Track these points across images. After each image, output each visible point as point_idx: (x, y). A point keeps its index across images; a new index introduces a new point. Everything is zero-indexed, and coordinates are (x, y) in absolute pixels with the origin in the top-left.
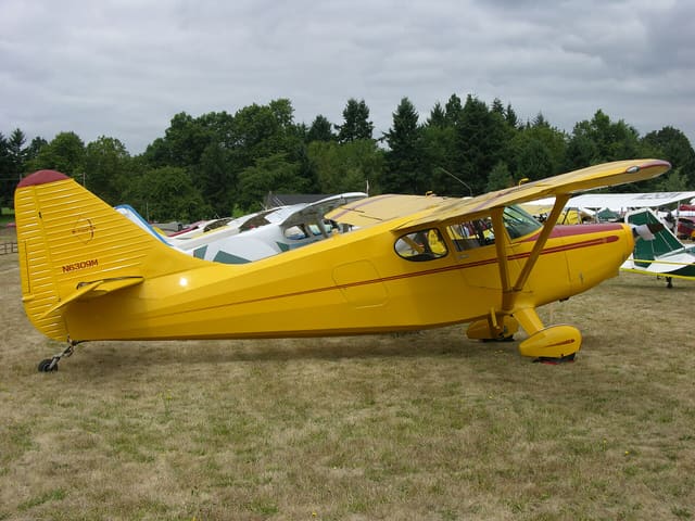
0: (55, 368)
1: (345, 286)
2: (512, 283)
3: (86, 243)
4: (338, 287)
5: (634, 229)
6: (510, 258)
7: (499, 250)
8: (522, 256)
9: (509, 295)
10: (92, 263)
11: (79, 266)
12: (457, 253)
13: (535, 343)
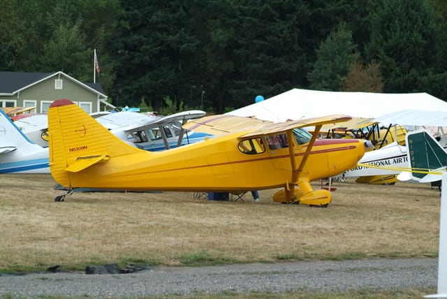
0: (63, 200)
1: (212, 165)
2: (297, 167)
3: (82, 137)
4: (209, 166)
5: (365, 143)
6: (297, 155)
7: (291, 151)
8: (301, 154)
9: (296, 174)
10: (84, 148)
11: (78, 149)
12: (270, 151)
13: (308, 198)
